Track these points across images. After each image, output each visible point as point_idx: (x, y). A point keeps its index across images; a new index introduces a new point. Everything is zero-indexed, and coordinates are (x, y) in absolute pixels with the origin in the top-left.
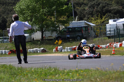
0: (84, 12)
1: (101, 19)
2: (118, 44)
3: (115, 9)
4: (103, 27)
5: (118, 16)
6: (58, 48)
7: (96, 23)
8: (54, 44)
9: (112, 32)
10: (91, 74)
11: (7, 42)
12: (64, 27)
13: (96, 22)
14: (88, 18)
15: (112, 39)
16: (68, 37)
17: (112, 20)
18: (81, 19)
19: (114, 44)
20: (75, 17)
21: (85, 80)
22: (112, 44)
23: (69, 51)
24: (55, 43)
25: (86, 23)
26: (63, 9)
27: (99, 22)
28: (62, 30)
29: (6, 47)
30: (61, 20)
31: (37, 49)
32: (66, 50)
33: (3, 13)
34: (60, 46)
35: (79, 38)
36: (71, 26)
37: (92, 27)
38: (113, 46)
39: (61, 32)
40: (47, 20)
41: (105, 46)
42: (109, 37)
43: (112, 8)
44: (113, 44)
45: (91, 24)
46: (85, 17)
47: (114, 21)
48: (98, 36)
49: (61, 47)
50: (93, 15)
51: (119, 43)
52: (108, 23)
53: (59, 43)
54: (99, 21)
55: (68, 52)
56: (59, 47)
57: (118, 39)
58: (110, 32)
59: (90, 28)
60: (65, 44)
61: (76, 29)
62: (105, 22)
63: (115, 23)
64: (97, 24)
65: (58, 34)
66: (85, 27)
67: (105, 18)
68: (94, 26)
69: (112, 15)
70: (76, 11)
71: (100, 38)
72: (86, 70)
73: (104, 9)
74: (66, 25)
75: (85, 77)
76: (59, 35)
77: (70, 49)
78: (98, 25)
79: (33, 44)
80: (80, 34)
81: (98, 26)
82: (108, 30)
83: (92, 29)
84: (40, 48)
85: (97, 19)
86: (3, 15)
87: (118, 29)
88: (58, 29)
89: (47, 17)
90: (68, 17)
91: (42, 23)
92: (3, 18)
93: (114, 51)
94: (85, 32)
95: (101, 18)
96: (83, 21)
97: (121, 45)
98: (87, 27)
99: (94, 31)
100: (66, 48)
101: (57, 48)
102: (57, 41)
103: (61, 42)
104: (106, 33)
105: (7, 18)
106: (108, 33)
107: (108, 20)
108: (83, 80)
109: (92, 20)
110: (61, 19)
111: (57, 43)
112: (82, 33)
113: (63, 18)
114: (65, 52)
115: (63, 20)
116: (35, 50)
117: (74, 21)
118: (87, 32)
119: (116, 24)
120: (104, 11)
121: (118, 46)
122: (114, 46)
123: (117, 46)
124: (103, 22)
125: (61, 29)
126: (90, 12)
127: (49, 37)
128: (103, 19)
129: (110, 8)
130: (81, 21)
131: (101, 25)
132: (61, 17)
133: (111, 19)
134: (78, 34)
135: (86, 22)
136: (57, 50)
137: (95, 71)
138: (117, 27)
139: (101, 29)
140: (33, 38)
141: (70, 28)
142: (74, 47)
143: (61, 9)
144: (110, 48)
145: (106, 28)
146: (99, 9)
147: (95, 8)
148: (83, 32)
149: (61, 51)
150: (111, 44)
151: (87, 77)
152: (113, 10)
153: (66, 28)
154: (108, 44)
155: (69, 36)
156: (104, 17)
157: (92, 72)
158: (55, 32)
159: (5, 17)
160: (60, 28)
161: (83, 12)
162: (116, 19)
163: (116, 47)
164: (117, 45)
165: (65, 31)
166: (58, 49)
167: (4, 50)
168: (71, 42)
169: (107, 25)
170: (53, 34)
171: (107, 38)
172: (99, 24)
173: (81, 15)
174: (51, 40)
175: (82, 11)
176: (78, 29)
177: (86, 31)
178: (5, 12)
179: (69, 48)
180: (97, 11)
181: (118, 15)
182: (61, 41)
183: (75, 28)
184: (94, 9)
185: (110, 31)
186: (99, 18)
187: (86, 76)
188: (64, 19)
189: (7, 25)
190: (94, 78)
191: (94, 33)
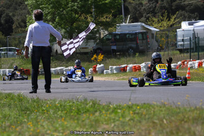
0: (141, 9)
1: (169, 20)
2: (196, 63)
3: (191, 5)
4: (171, 34)
5: (197, 16)
6: (97, 67)
7: (161, 27)
8: (90, 61)
9: (186, 43)
10: (154, 112)
11: (13, 55)
12: (106, 33)
13: (160, 25)
14: (148, 18)
15: (185, 55)
16: (113, 50)
17: (187, 22)
18: (135, 20)
19: (190, 63)
20: (126, 16)
21: (144, 122)
22: (186, 63)
23: (115, 72)
24: (92, 59)
25: (143, 26)
26: (106, 3)
27: (165, 25)
28: (105, 38)
29: (12, 65)
30: (103, 21)
31: (62, 68)
32: (109, 71)
33: (8, 8)
34: (100, 64)
35: (131, 51)
36: (118, 31)
37: (153, 34)
38: (187, 66)
39: (102, 40)
40: (80, 21)
41: (174, 66)
42: (181, 51)
43: (186, 3)
44: (188, 63)
45: (152, 29)
46: (142, 16)
47: (190, 24)
48: (163, 49)
49: (102, 65)
50: (156, 13)
51: (197, 61)
52: (180, 27)
53: (99, 58)
54: (165, 23)
55: (113, 73)
56: (99, 66)
57: (196, 53)
58: (182, 43)
59: (150, 35)
60: (108, 61)
61: (127, 35)
62: (175, 26)
63: (191, 27)
64: (162, 29)
65: (97, 44)
66: (142, 33)
67: (175, 19)
68: (157, 32)
69: (186, 15)
70: (127, 7)
71: (166, 53)
72: (145, 106)
73: (174, 3)
74: (110, 29)
75: (143, 116)
76: (99, 47)
77: (116, 69)
78: (163, 31)
79: (56, 59)
80: (134, 45)
81: (164, 33)
82: (179, 38)
83: (153, 38)
84: (67, 67)
85: (162, 20)
86: (7, 11)
87: (195, 38)
88: (97, 35)
89: (80, 16)
90: (115, 16)
91: (72, 25)
92: (7, 15)
93: (189, 73)
94: (141, 41)
95: (169, 18)
96: (139, 23)
97: (200, 65)
98: (146, 34)
99: (157, 41)
100: (110, 67)
101: (95, 68)
102: (95, 56)
103: (102, 58)
104: (176, 44)
105: (14, 15)
106: (179, 43)
107: (180, 23)
108: (140, 122)
109: (153, 21)
110: (103, 19)
111: (96, 59)
112: (137, 43)
113: (107, 17)
114: (108, 74)
115: (106, 21)
116: (59, 70)
117: (124, 24)
118: (144, 41)
119: (194, 30)
120: (173, 8)
121: (196, 65)
122: (189, 66)
123: (194, 66)
124: (171, 26)
125: (102, 36)
126: (150, 8)
127: (83, 48)
128: (172, 20)
129: (184, 2)
130: (135, 24)
131: (169, 31)
132: (103, 17)
133: (185, 21)
134: (130, 45)
135: (144, 24)
136: (95, 70)
137: (161, 107)
138: (194, 34)
139: (167, 37)
140: (57, 51)
141: (117, 34)
142: (123, 66)
143: (103, 2)
144: (182, 69)
145: (176, 36)
146: (165, 4)
147: (159, 2)
148: (138, 41)
149: (102, 72)
150: (183, 63)
151: (147, 116)
152: (188, 6)
153: (110, 34)
154: (179, 63)
155: (114, 48)
156: (174, 17)
157: (155, 108)
158: (93, 41)
159: (11, 14)
160: (100, 34)
161: (139, 9)
162: (193, 21)
163: (191, 68)
164: (194, 64)
165: (108, 39)
166: (97, 69)
167: (7, 70)
168: (119, 59)
169: (178, 30)
170: (89, 44)
171: (178, 52)
172: (165, 28)
173: (136, 13)
174: (86, 53)
175: (137, 7)
176: (131, 37)
177: (143, 39)
178: (10, 6)
179: (114, 67)
180: (162, 8)
181: (196, 13)
182: (103, 56)
183: (125, 34)
184: (157, 3)
185: (183, 40)
186: (165, 18)
187: (145, 116)
188: (108, 20)
189: (13, 28)
190: (158, 119)
191: (156, 44)
